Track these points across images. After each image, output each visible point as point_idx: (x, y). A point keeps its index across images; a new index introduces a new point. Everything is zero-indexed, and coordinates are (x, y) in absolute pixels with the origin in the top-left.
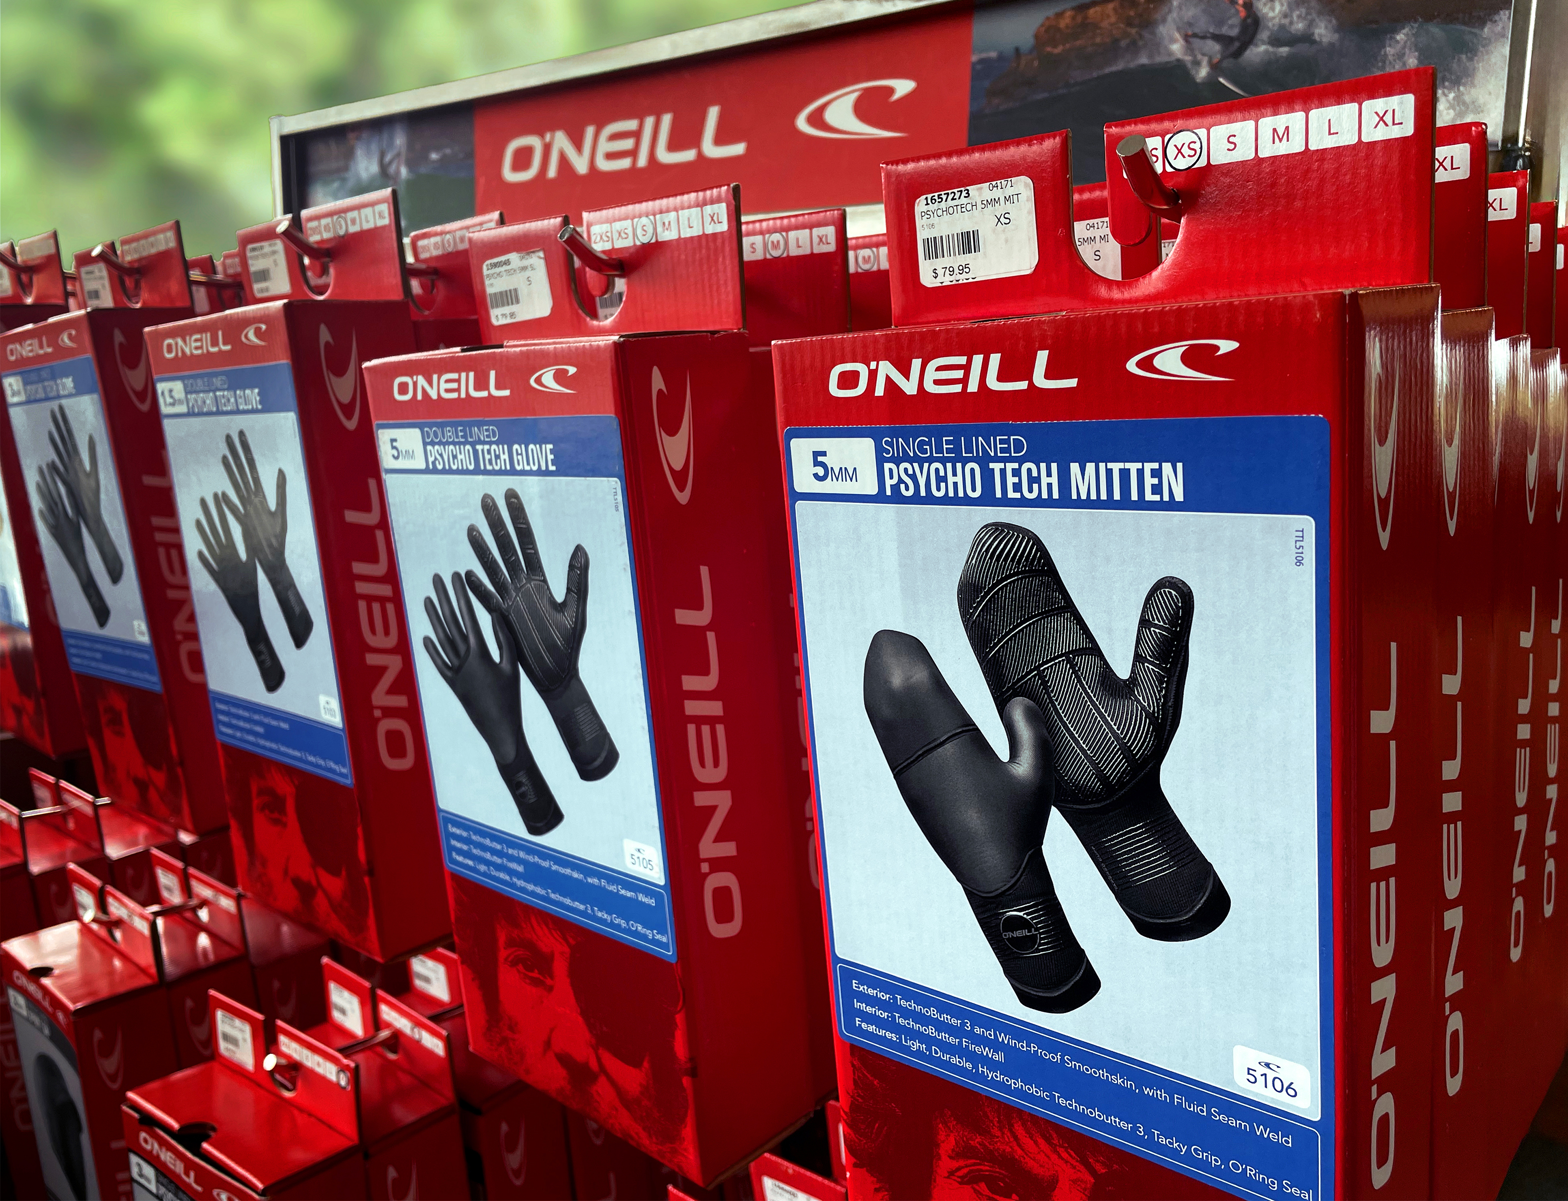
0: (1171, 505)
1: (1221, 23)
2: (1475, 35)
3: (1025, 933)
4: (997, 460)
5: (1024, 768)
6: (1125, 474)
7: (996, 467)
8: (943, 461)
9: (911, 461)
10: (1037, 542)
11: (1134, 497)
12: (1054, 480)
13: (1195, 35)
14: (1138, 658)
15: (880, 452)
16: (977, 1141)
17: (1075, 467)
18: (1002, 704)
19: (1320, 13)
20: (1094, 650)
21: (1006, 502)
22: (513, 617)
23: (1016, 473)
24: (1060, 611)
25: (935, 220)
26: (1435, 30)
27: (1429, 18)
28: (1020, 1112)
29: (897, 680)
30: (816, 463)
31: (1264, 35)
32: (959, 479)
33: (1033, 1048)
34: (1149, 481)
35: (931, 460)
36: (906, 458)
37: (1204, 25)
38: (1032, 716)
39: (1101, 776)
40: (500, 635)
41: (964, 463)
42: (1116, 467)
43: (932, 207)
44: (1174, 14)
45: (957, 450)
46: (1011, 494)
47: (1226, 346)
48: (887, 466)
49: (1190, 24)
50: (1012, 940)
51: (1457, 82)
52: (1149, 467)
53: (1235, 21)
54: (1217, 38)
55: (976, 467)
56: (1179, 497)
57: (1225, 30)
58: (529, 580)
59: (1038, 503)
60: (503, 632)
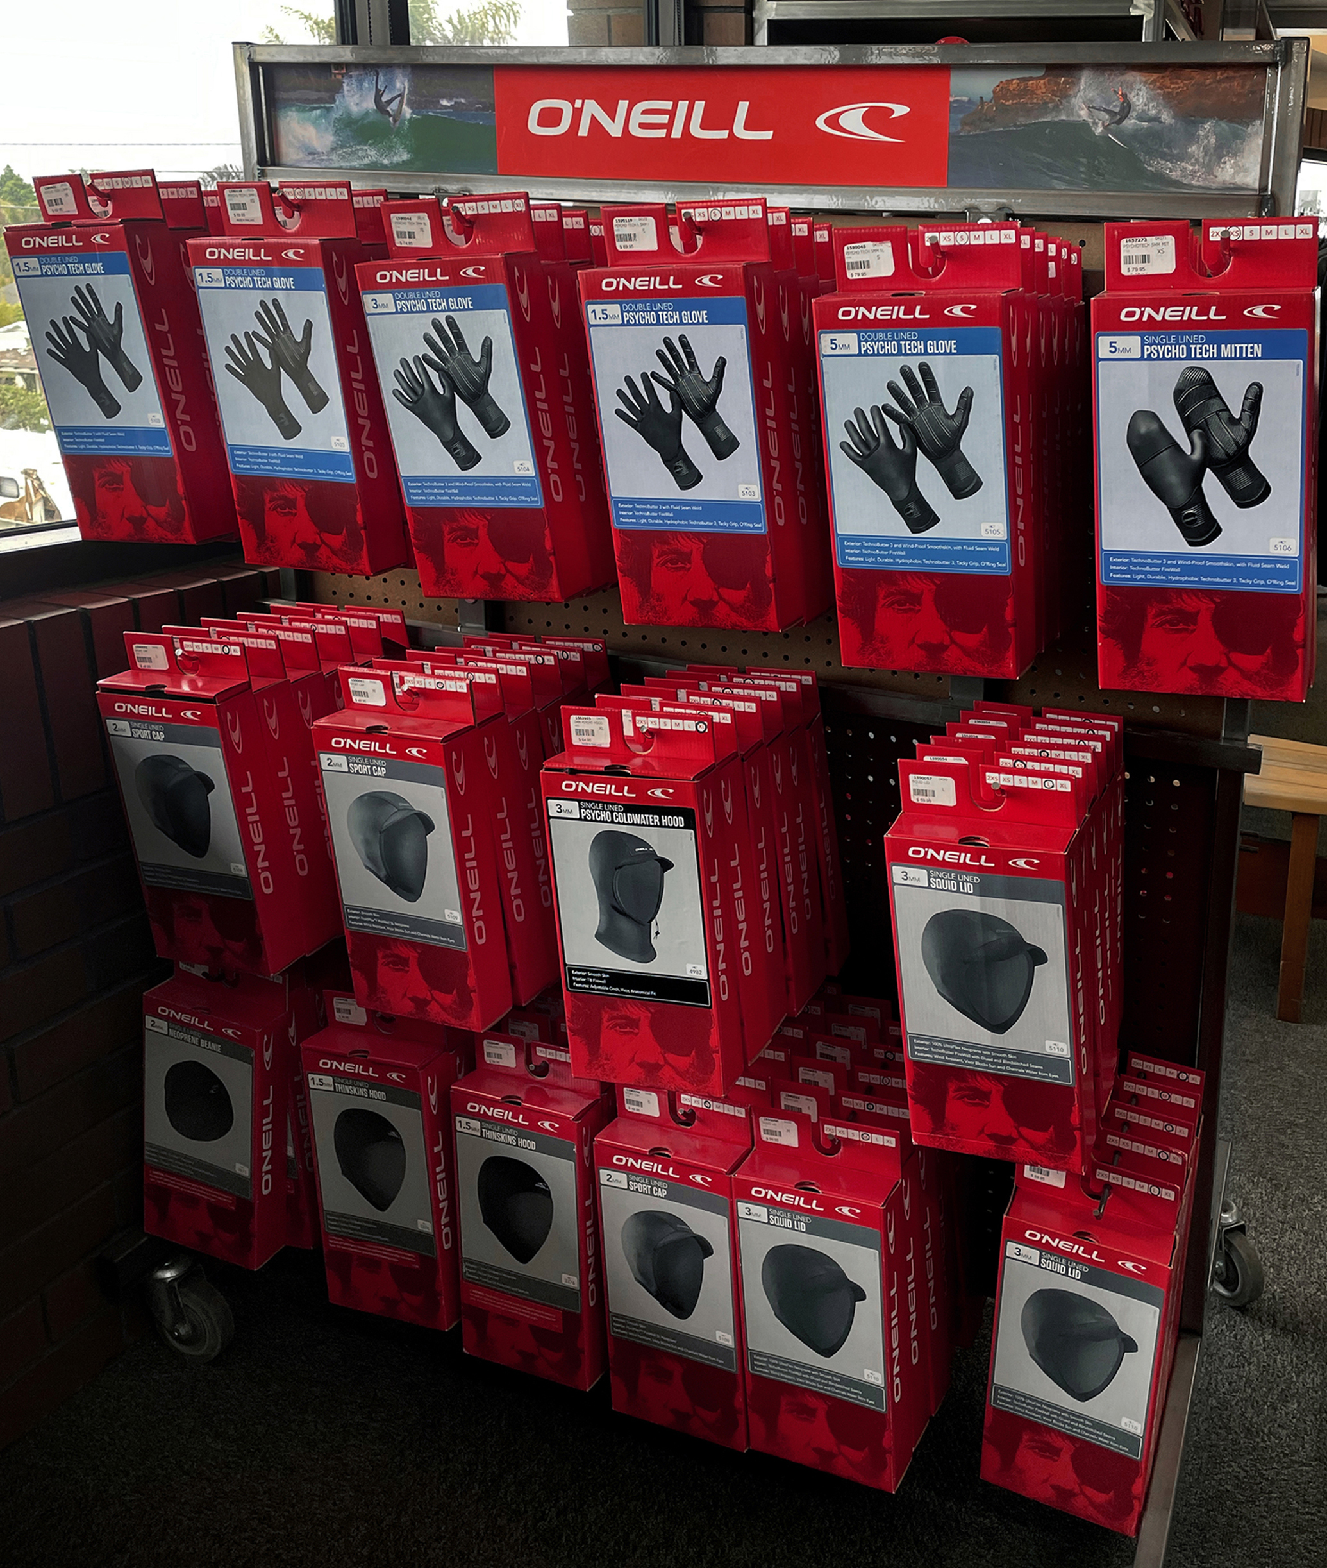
0: (1257, 358)
1: (1109, 104)
2: (1244, 131)
3: (1192, 518)
4: (1193, 344)
5: (1197, 456)
6: (1241, 348)
7: (1193, 347)
8: (1171, 345)
9: (1157, 345)
10: (1207, 373)
11: (1244, 355)
12: (1215, 351)
13: (1093, 107)
14: (1243, 410)
15: (1143, 341)
16: (1165, 608)
17: (1223, 346)
18: (1189, 432)
19: (1164, 107)
20: (1227, 409)
21: (1196, 359)
22: (916, 425)
23: (1201, 348)
24: (1214, 397)
25: (1129, 249)
26: (1223, 125)
27: (1221, 119)
28: (1185, 590)
29: (1143, 430)
30: (1111, 346)
31: (1134, 114)
32: (1177, 351)
33: (1193, 562)
34: (1250, 350)
35: (1166, 344)
36: (1155, 343)
37: (1098, 102)
38: (1201, 436)
39: (1227, 454)
40: (905, 435)
41: (1180, 345)
42: (1238, 346)
43: (1129, 244)
44: (1081, 93)
45: (1177, 340)
46: (1198, 356)
47: (1277, 307)
48: (1146, 347)
49: (1091, 101)
50: (1187, 523)
51: (1235, 155)
52: (1250, 345)
53: (1118, 103)
54: (1106, 111)
55: (1184, 346)
56: (1260, 355)
57: (1111, 108)
58: (930, 405)
59: (1209, 359)
60: (907, 433)
